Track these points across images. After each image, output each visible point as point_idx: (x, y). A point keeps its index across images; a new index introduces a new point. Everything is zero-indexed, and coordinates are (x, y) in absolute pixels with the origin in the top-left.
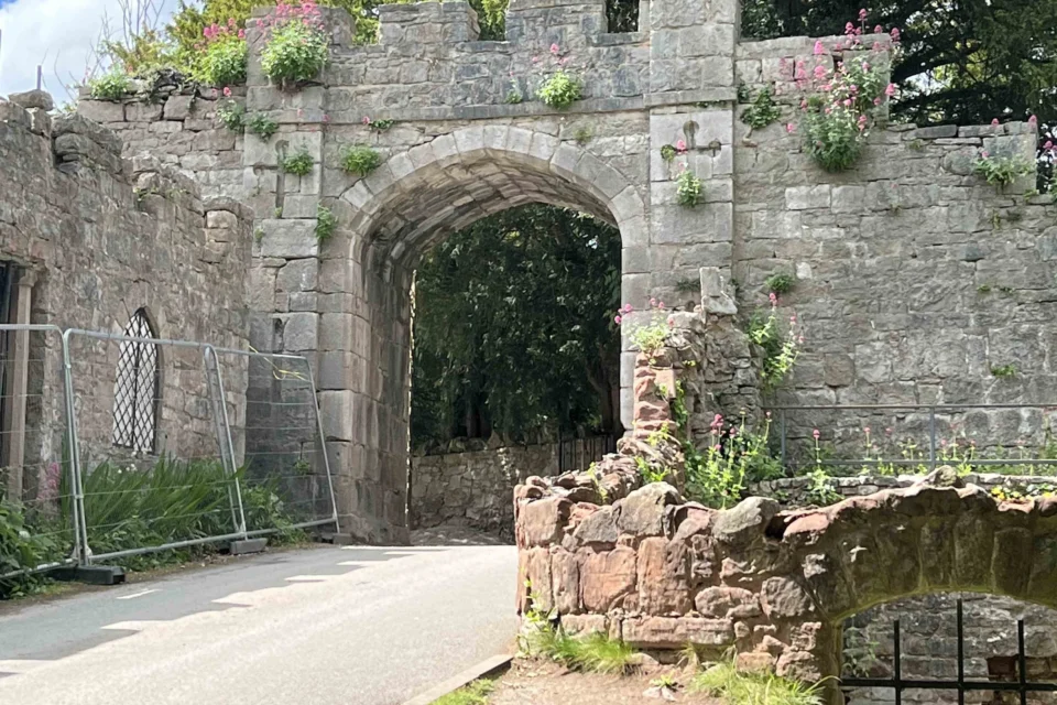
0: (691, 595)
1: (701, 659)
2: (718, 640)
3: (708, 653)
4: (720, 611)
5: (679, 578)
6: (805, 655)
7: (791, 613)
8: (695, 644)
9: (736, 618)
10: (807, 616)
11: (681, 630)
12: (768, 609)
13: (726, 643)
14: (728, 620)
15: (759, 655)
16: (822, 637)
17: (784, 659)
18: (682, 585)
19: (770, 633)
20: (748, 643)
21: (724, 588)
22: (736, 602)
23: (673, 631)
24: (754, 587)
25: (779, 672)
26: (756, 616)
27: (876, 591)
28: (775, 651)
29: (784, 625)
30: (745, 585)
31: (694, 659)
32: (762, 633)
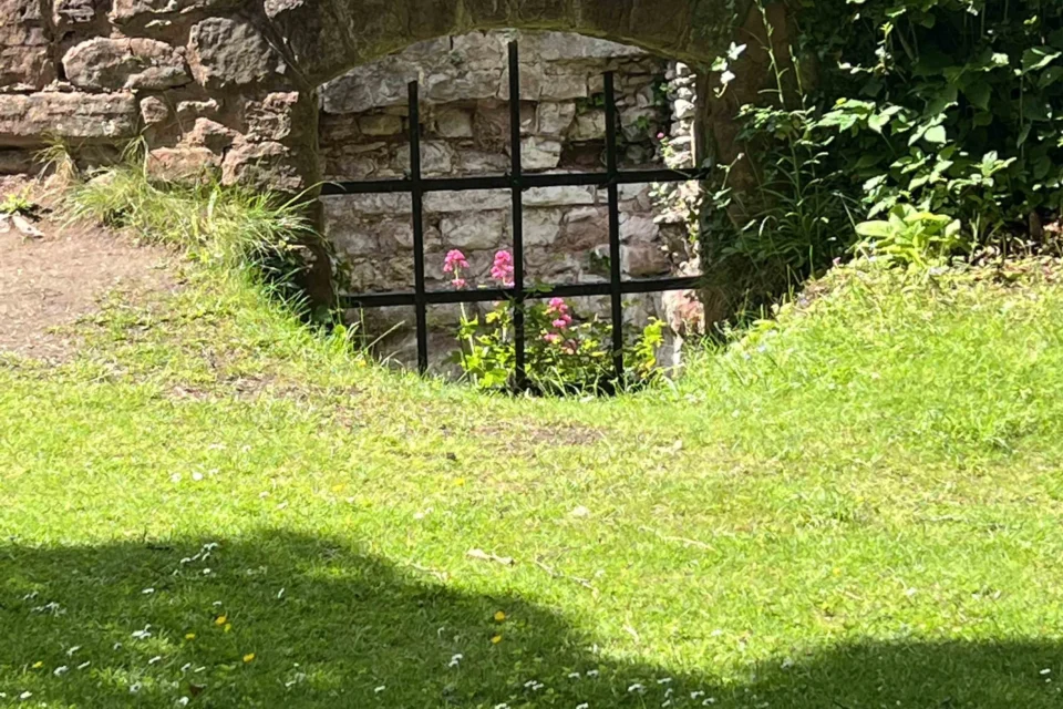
0: (55, 54)
1: (79, 165)
2: (111, 128)
3: (90, 154)
4: (112, 80)
5: (28, 25)
6: (272, 147)
7: (245, 78)
8: (65, 137)
9: (142, 91)
10: (273, 83)
11: (35, 114)
12: (202, 74)
13: (125, 134)
14: (127, 95)
15: (189, 151)
16: (302, 114)
17: (233, 158)
18: (35, 36)
19: (208, 113)
20: (168, 131)
21: (118, 41)
22: (136, 66)
23: (21, 117)
24: (174, 36)
25: (228, 179)
26: (181, 85)
28: (219, 145)
29: (232, 100)
30: (158, 34)
31: (66, 163)
32: (192, 115)
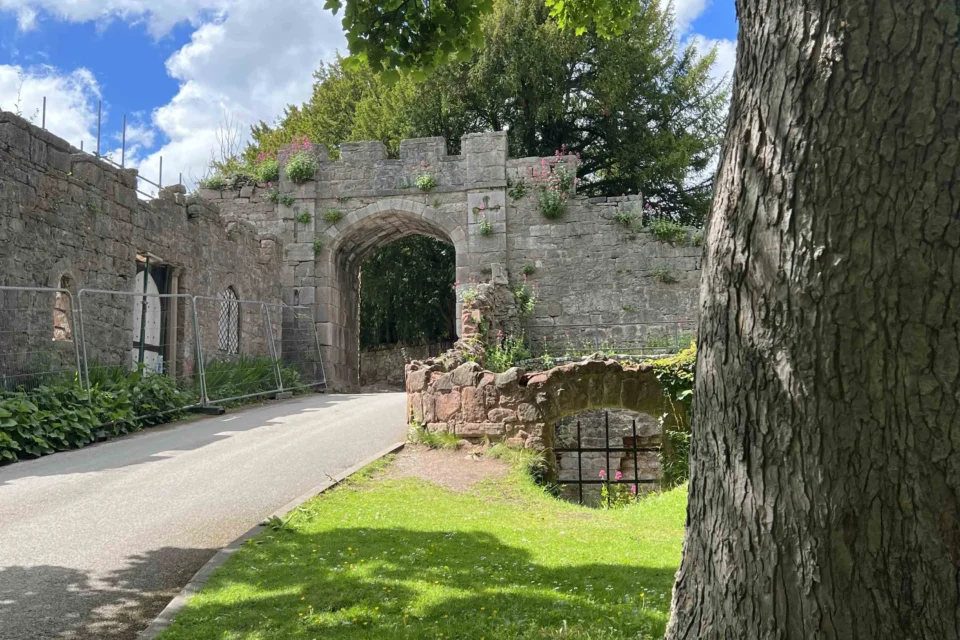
0: (486, 413)
1: (491, 442)
2: (498, 432)
3: (494, 439)
4: (499, 419)
5: (480, 405)
6: (538, 438)
7: (531, 419)
8: (488, 435)
9: (506, 423)
10: (538, 421)
11: (481, 428)
12: (521, 418)
13: (502, 434)
14: (503, 424)
15: (517, 439)
16: (545, 430)
17: (528, 440)
18: (482, 408)
19: (522, 429)
20: (512, 433)
21: (501, 409)
22: (506, 415)
23: (477, 429)
24: (514, 408)
25: (526, 447)
26: (515, 421)
27: (570, 409)
28: (524, 437)
29: (528, 425)
30: (510, 407)
31: (488, 442)
32: (518, 429)
